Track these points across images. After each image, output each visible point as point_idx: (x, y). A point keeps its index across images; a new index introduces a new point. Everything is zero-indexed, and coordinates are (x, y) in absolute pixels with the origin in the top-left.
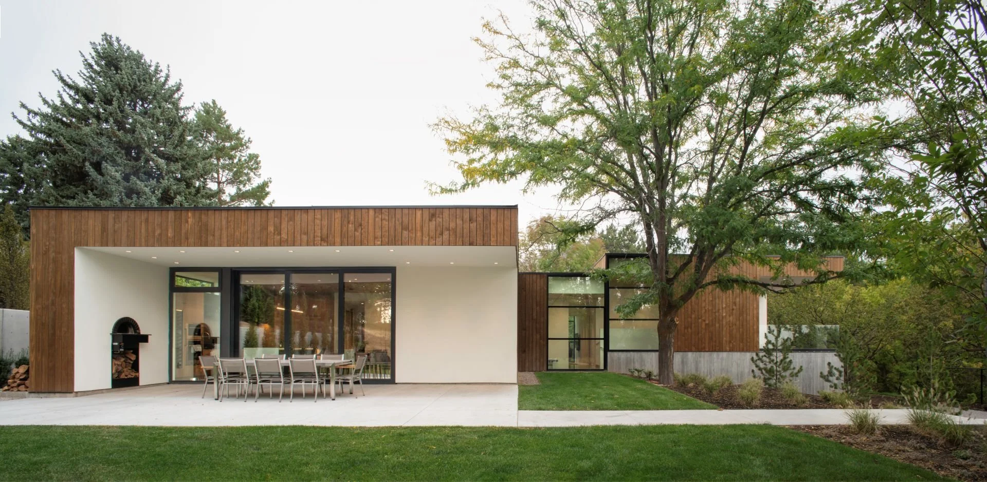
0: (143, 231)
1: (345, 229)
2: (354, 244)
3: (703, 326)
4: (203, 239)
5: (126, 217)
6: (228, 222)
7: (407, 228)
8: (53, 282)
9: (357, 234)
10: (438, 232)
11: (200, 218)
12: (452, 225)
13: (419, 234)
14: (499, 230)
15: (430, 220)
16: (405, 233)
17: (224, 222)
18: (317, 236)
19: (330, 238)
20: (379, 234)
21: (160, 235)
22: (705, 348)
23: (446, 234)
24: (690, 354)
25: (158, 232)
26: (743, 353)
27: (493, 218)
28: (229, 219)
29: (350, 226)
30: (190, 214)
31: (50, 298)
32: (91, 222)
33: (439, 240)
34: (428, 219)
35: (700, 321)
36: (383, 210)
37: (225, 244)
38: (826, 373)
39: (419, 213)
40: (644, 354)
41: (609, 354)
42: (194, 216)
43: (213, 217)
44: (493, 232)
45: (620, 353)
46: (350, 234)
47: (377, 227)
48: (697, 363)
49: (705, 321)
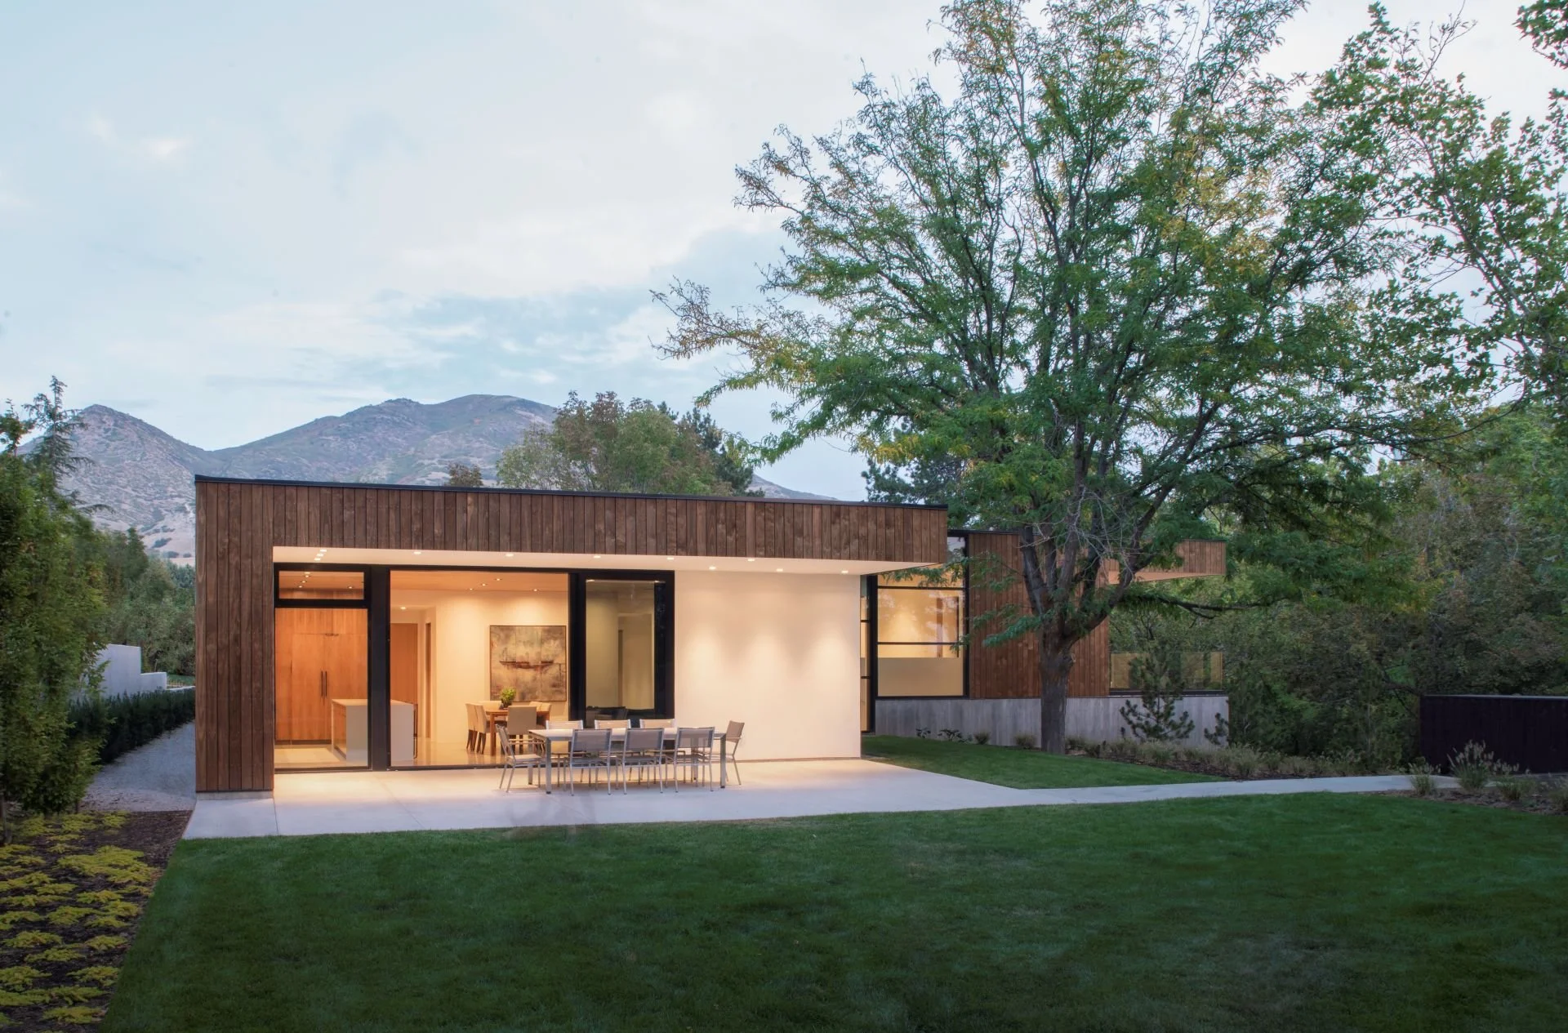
0: (392, 523)
1: (712, 531)
2: (725, 553)
3: (1026, 654)
4: (493, 539)
5: (362, 499)
6: (532, 513)
7: (801, 533)
8: (236, 605)
9: (731, 539)
10: (843, 542)
11: (488, 506)
12: (862, 531)
13: (817, 542)
14: (924, 540)
15: (833, 523)
16: (799, 540)
17: (526, 513)
18: (671, 541)
19: (691, 544)
20: (761, 540)
21: (422, 530)
22: (1027, 692)
23: (855, 543)
24: (1005, 703)
25: (416, 526)
26: (1084, 700)
27: (916, 523)
28: (534, 509)
29: (720, 526)
30: (470, 499)
31: (232, 633)
32: (302, 506)
33: (844, 552)
34: (828, 522)
36: (767, 506)
37: (529, 547)
38: (1212, 731)
39: (817, 511)
40: (934, 703)
41: (878, 704)
42: (476, 503)
43: (507, 506)
44: (916, 543)
45: (896, 703)
46: (719, 538)
47: (758, 529)
48: (1015, 717)
49: (1027, 645)
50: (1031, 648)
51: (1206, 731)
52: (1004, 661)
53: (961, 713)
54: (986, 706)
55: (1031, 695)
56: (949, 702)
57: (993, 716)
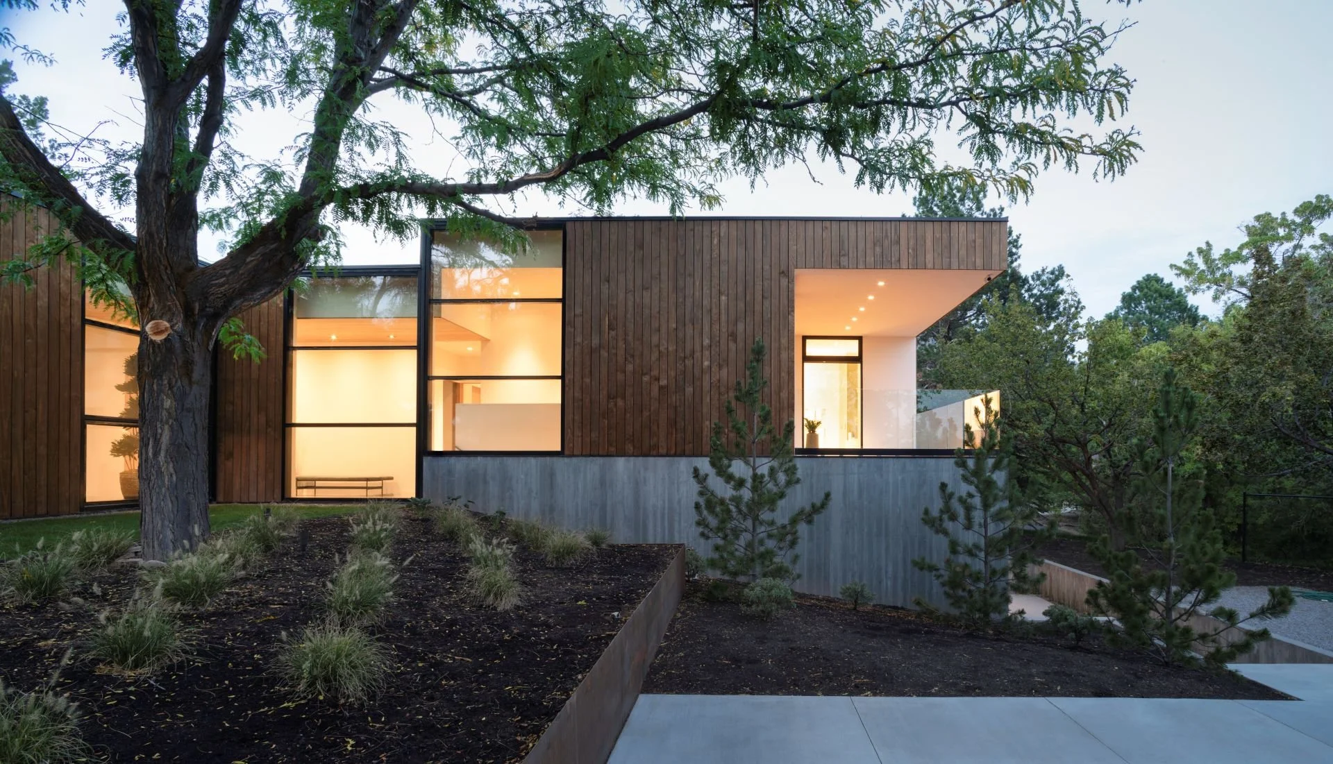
3: (655, 392)
22: (657, 447)
24: (620, 463)
35: (646, 379)
38: (935, 513)
40: (510, 461)
41: (431, 461)
48: (637, 485)
49: (658, 379)
50: (663, 382)
51: (926, 512)
52: (620, 403)
53: (552, 475)
54: (592, 467)
55: (663, 451)
56: (532, 460)
57: (603, 483)
